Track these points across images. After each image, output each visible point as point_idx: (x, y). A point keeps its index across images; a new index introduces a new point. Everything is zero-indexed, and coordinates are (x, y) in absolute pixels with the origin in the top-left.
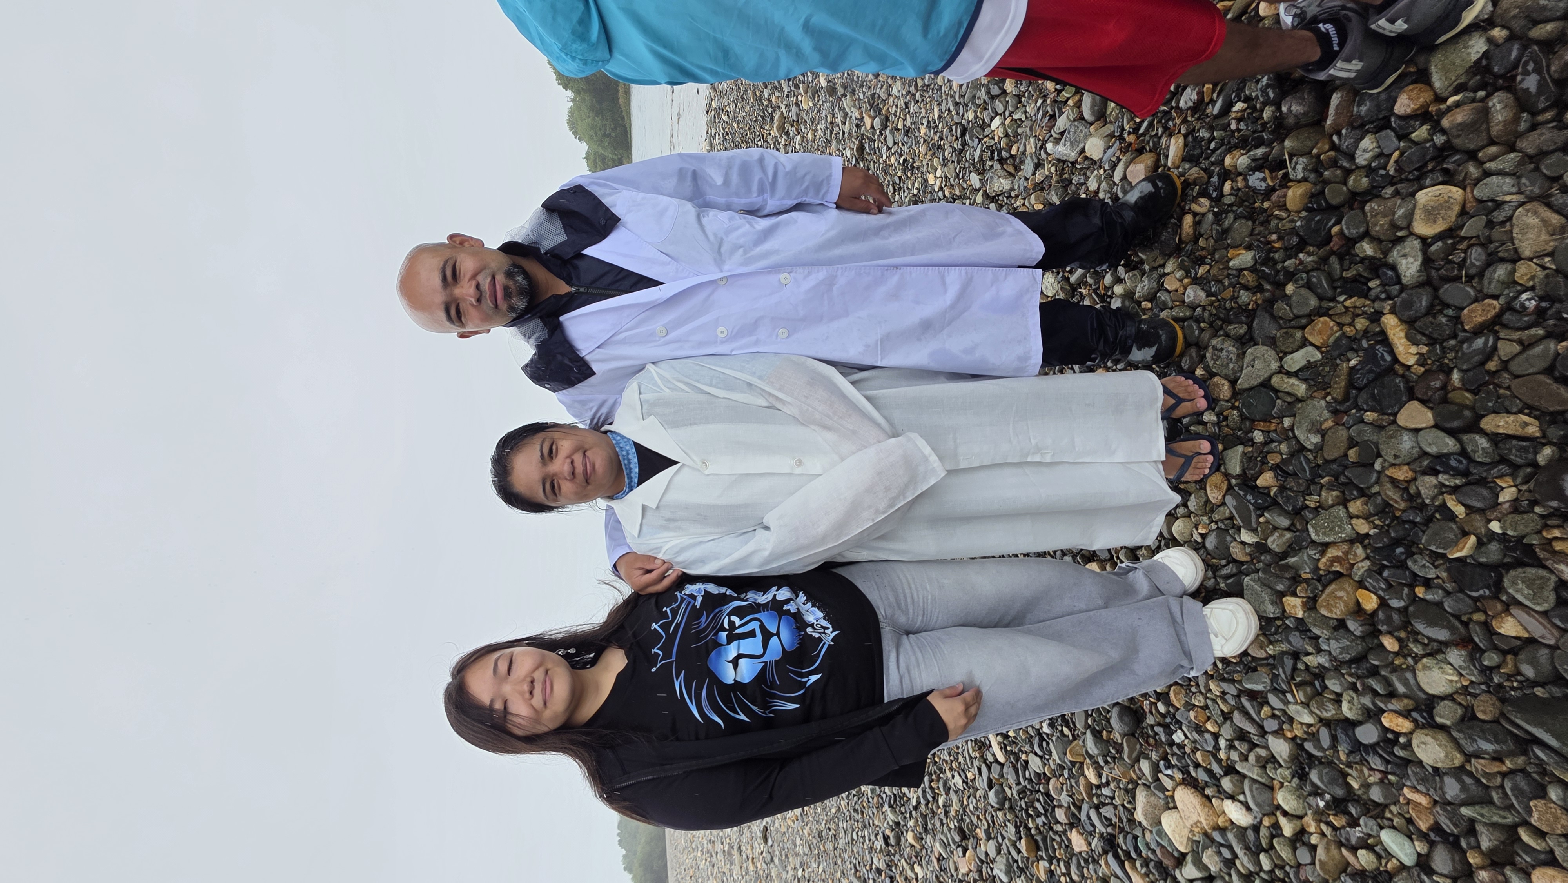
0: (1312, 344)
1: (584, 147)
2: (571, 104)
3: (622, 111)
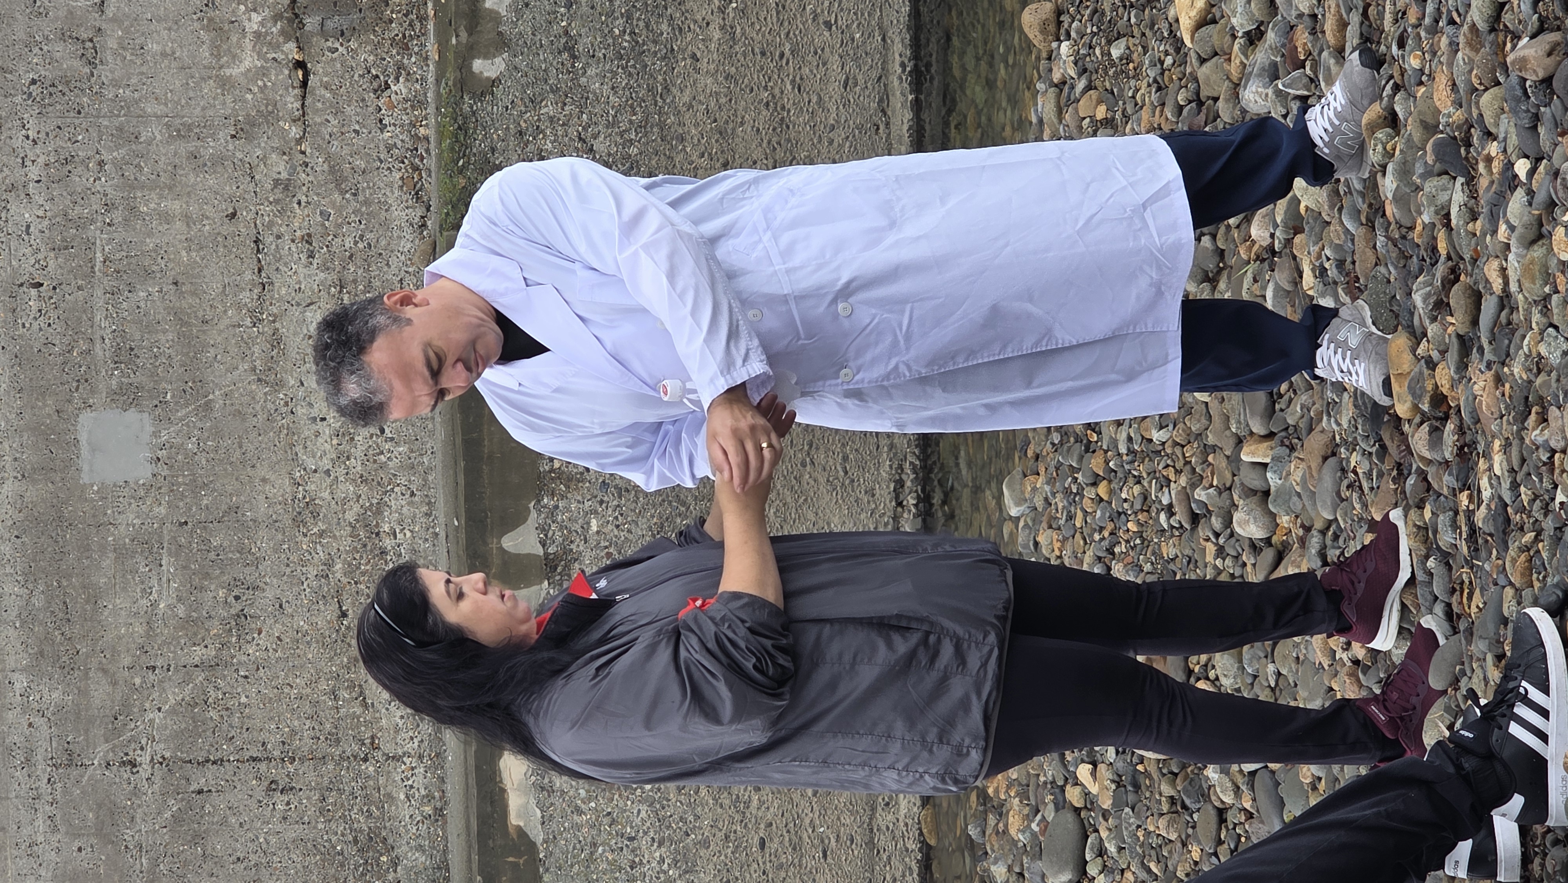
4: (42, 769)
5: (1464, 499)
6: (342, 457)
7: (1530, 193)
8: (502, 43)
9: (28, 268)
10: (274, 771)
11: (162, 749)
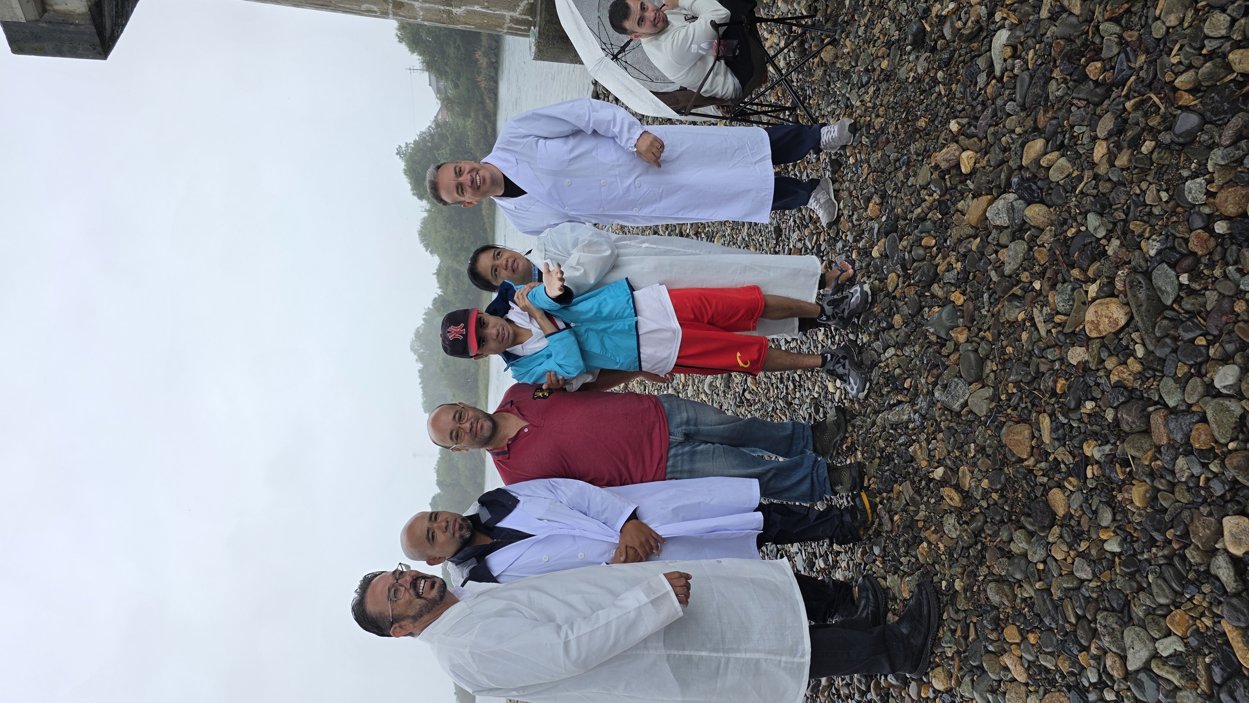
0: (1175, 634)
1: (434, 261)
2: (425, 214)
3: (484, 223)
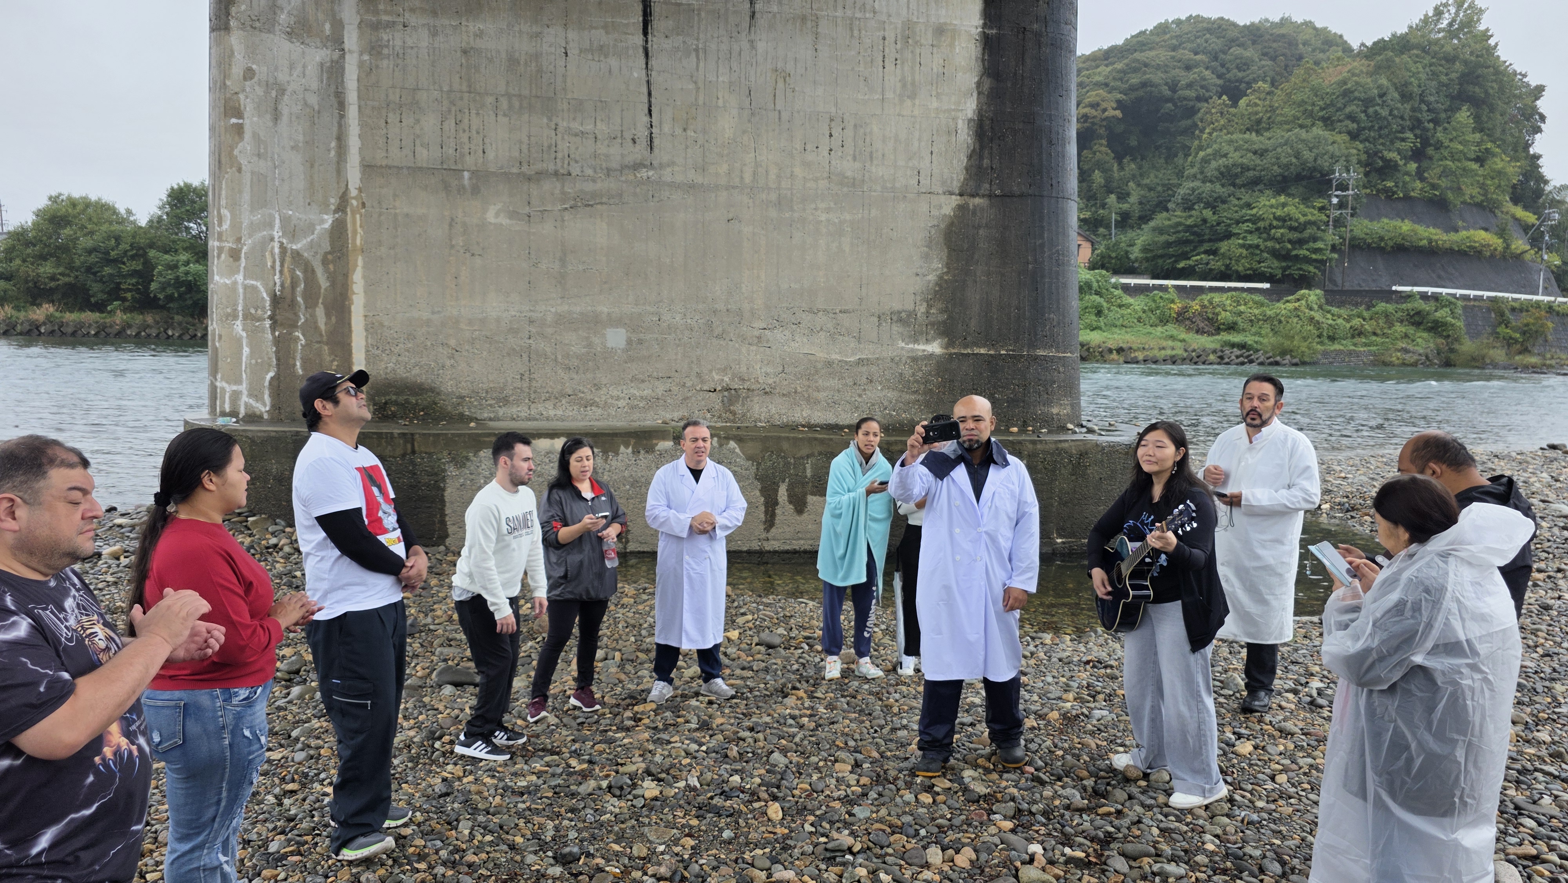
4: (529, 314)
5: (614, 728)
6: (612, 397)
7: (697, 751)
8: (721, 445)
9: (663, 318)
10: (526, 376)
11: (533, 346)
